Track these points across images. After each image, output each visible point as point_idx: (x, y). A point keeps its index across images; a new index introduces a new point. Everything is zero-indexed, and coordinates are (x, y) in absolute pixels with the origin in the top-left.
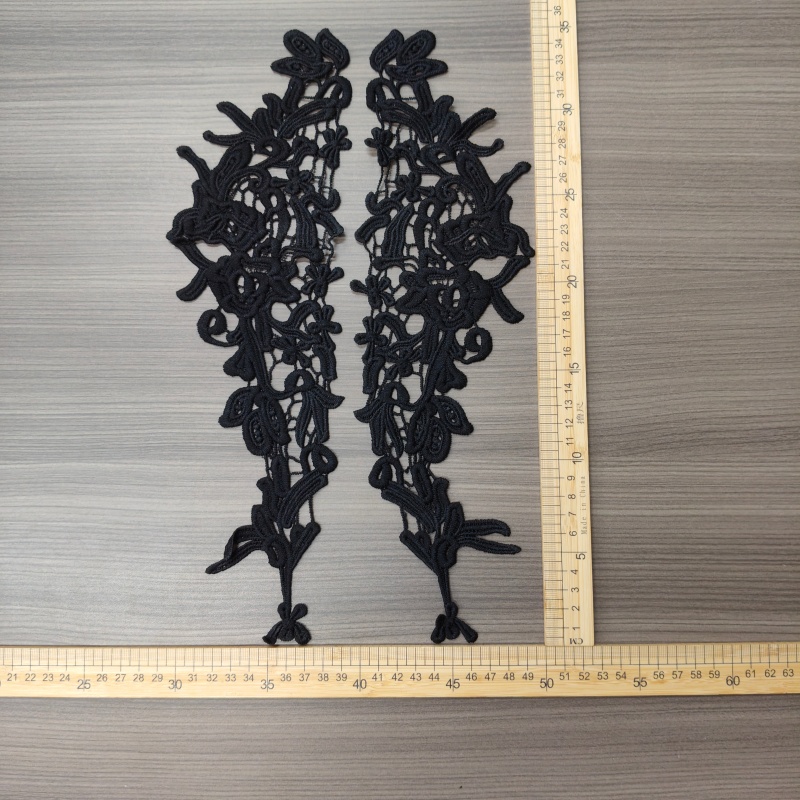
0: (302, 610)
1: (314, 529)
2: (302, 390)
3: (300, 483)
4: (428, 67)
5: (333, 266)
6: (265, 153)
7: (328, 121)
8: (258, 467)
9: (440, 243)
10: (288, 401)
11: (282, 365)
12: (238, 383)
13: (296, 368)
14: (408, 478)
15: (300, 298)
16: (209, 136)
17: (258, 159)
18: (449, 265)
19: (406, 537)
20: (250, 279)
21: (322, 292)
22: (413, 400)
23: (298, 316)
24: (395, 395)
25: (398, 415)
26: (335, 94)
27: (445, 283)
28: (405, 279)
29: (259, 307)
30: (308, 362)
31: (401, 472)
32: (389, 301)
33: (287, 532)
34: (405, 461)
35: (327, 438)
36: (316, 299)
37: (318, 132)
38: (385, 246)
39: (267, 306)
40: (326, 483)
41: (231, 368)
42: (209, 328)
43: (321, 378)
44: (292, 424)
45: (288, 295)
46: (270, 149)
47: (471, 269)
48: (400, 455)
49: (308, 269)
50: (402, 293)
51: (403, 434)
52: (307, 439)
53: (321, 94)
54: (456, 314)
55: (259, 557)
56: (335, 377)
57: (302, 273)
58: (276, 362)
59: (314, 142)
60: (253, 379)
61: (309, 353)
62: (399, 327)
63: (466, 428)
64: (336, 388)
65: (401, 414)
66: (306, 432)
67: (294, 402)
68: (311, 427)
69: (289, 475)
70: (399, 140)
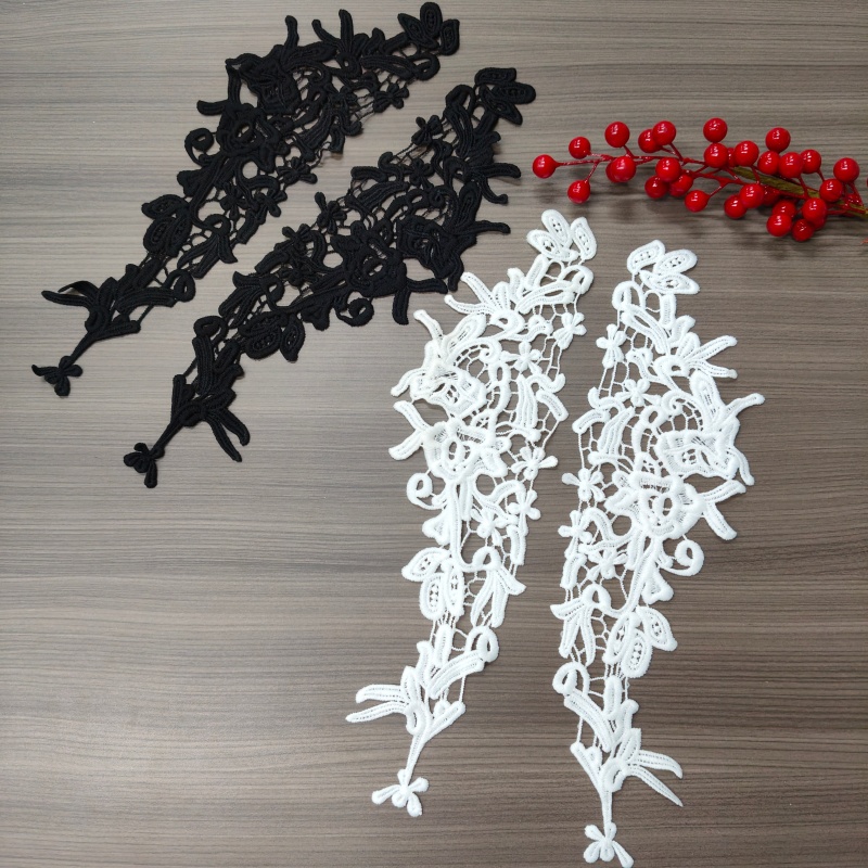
0: (78, 372)
1: (135, 328)
2: (215, 231)
3: (155, 288)
4: (509, 111)
5: (313, 171)
6: (342, 64)
7: (401, 79)
8: (139, 255)
9: (402, 226)
10: (198, 230)
11: (218, 204)
12: (179, 191)
13: (225, 213)
14: (222, 345)
15: (273, 172)
16: (317, 25)
17: (333, 64)
18: (394, 245)
19: (179, 381)
20: (253, 133)
21: (291, 182)
22: (280, 304)
23: (258, 182)
24: (272, 289)
25: (260, 302)
26: (422, 67)
27: (380, 253)
28: (356, 227)
29: (239, 155)
30: (236, 217)
31: (222, 338)
32: (331, 229)
33: (116, 314)
34: (232, 333)
35: (201, 277)
36: (282, 182)
37: (388, 80)
38: (365, 194)
39: (245, 159)
40: (171, 305)
41: (184, 178)
42: (196, 140)
43: (234, 236)
44: (187, 248)
45: (265, 163)
46: (347, 64)
47: (405, 261)
48: (232, 327)
49: (295, 159)
50: (345, 232)
51: (250, 317)
52: (187, 266)
53: (413, 59)
54: (366, 280)
55: (83, 313)
56: (245, 242)
57: (289, 158)
58: (215, 199)
59: (380, 85)
60: (190, 196)
61: (243, 212)
62: (321, 252)
63: (292, 356)
64: (238, 250)
65: (263, 305)
66: (190, 261)
67: (202, 234)
68: (197, 261)
69: (154, 278)
70: (444, 137)
